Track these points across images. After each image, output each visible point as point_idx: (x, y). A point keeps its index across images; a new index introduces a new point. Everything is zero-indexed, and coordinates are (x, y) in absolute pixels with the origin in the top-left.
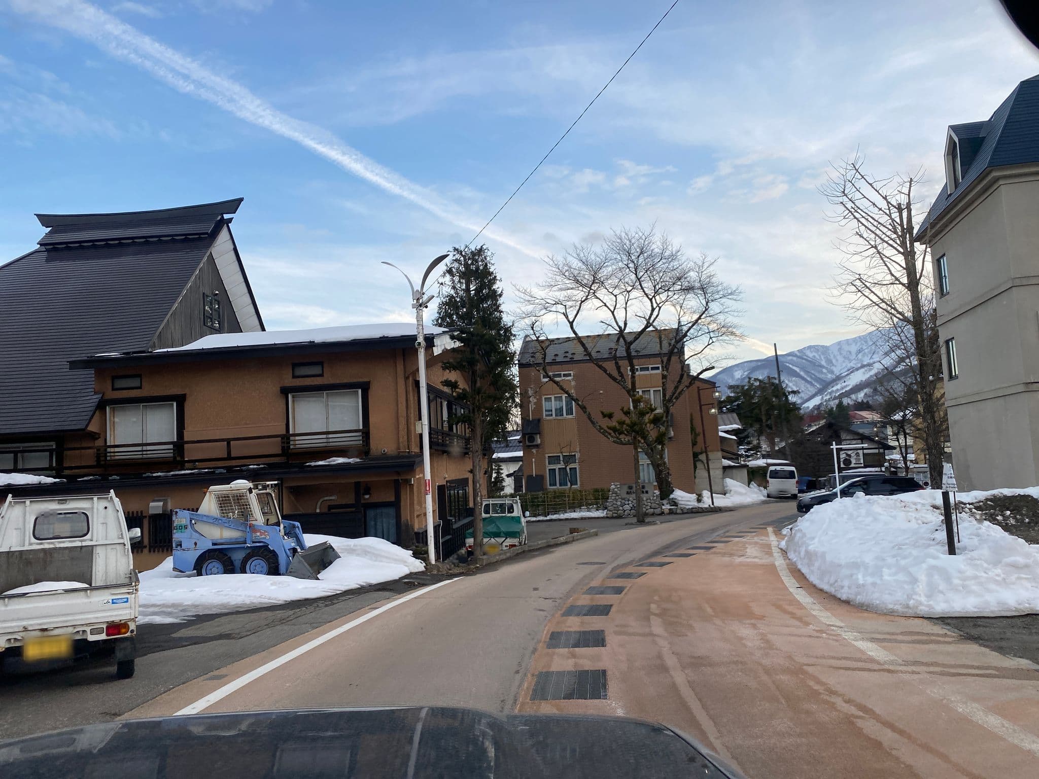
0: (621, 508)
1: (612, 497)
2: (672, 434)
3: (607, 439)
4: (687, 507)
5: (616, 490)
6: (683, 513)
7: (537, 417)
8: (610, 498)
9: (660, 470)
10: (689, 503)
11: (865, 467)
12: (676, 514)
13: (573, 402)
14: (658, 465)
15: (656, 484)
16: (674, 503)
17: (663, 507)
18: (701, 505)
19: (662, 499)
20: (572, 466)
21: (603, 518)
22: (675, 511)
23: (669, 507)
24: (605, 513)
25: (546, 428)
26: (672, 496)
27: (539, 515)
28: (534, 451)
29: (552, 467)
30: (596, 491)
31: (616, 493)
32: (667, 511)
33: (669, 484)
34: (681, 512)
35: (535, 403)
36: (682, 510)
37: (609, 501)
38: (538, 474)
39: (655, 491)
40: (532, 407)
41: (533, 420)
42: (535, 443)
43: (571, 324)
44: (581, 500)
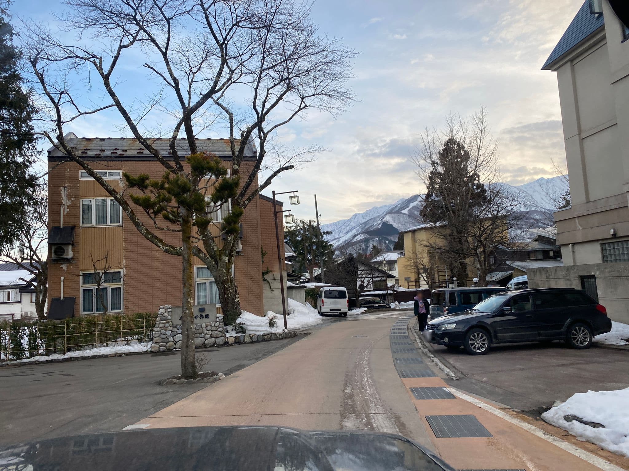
0: (171, 339)
1: (160, 325)
2: (240, 247)
3: (158, 249)
4: (258, 334)
5: (166, 315)
6: (253, 342)
7: (71, 224)
8: (157, 326)
9: (225, 288)
10: (260, 328)
11: (374, 290)
12: (244, 343)
13: (121, 207)
14: (224, 282)
15: (219, 305)
16: (242, 329)
17: (228, 335)
18: (274, 330)
19: (226, 325)
20: (115, 285)
21: (146, 353)
22: (242, 339)
23: (234, 334)
24: (149, 346)
25: (82, 238)
26: (238, 321)
27: (55, 352)
28: (64, 267)
29: (88, 287)
30: (140, 316)
31: (166, 319)
32: (231, 340)
33: (235, 305)
34: (250, 340)
35: (69, 207)
36: (251, 338)
37: (155, 329)
38: (66, 296)
39: (218, 315)
40: (64, 211)
41: (64, 227)
42: (64, 257)
43: (106, 78)
44: (116, 329)
